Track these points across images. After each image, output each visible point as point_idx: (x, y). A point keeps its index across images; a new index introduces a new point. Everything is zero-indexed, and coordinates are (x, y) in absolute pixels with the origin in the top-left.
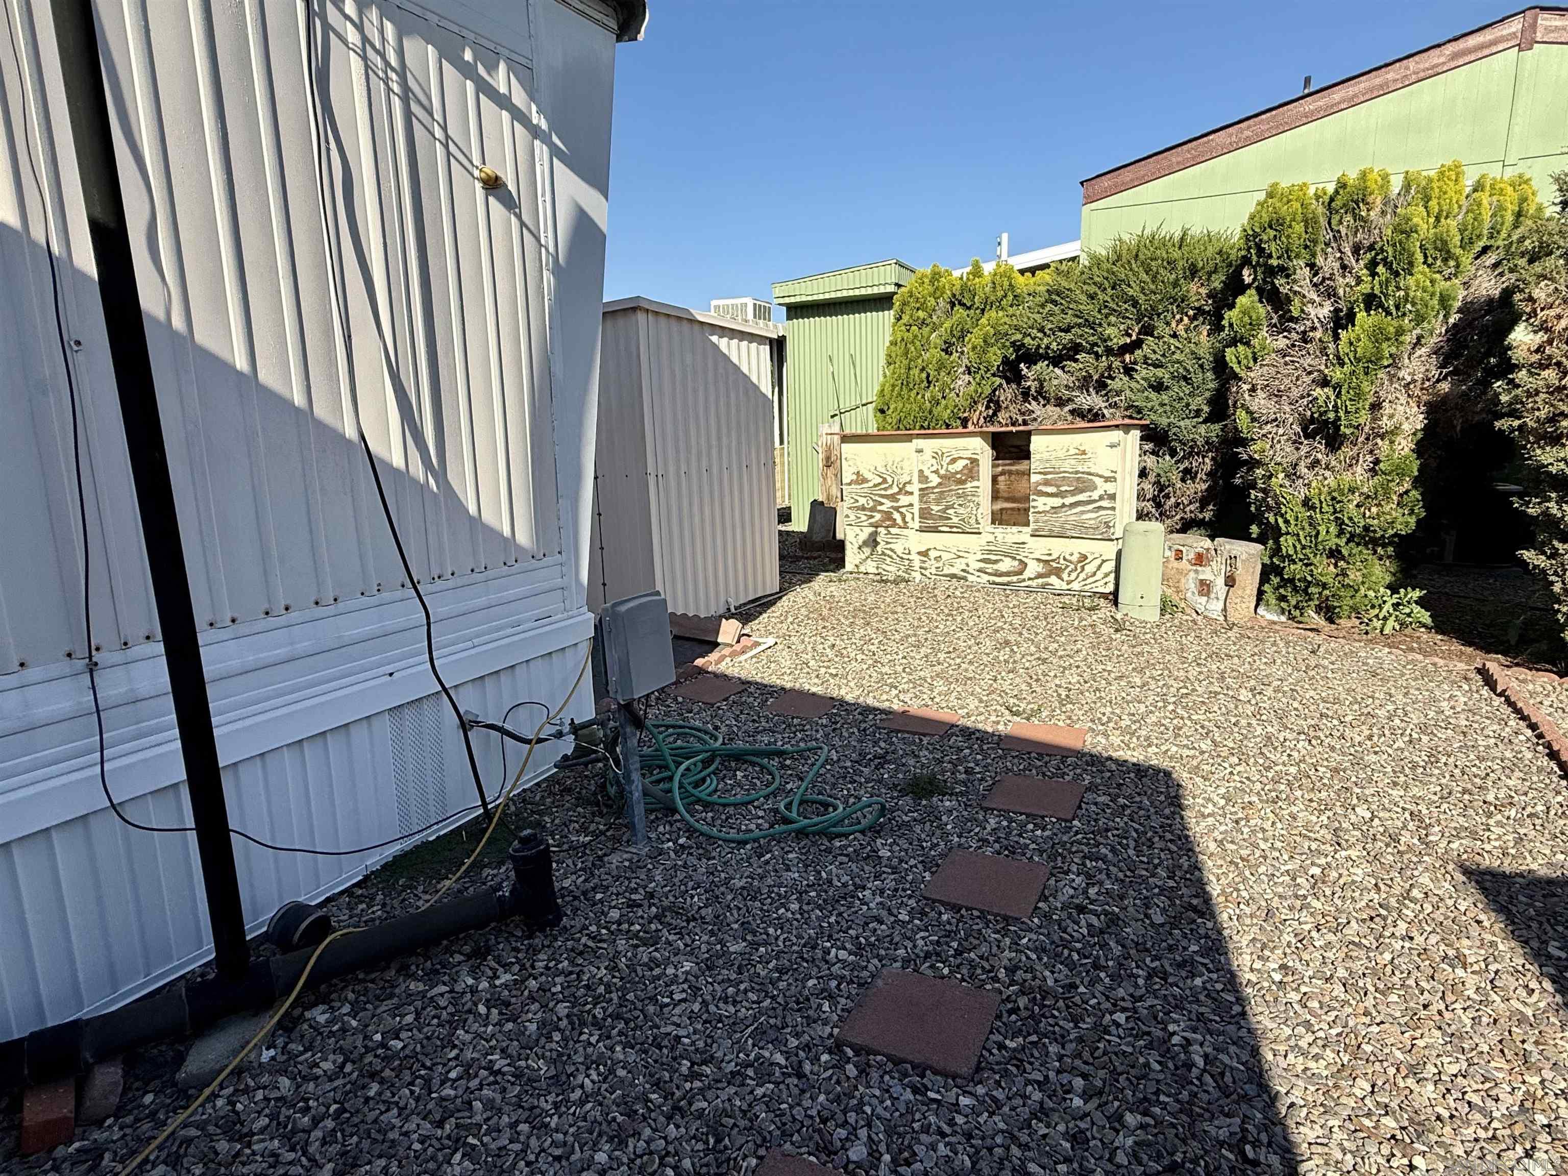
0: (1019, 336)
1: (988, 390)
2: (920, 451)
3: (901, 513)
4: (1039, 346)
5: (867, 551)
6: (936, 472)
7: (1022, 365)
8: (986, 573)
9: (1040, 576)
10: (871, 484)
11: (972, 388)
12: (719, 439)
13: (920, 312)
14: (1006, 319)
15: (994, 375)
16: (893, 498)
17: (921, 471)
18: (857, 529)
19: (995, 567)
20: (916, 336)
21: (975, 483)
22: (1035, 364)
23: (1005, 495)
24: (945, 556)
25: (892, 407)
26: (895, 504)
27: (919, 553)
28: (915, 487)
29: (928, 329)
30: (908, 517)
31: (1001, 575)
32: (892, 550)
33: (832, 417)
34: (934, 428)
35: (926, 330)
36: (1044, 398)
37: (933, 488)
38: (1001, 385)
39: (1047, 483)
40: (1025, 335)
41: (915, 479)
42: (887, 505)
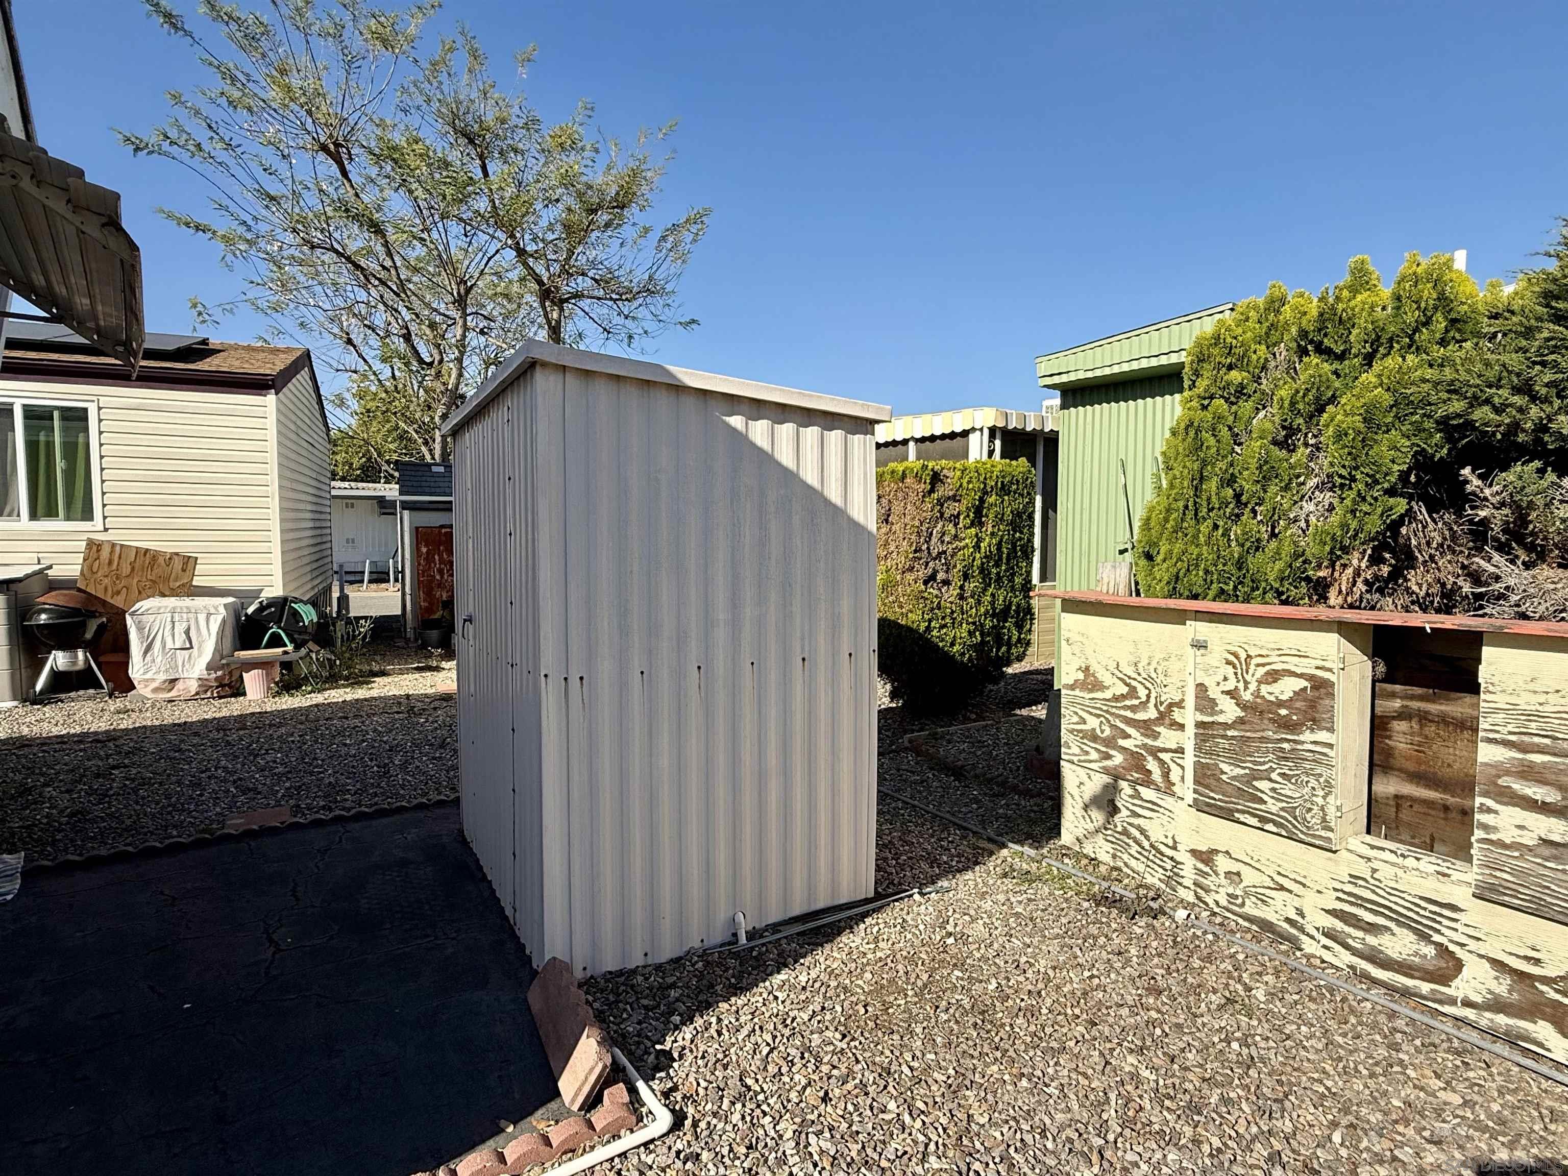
0: (1458, 406)
1: (1374, 524)
2: (1200, 645)
3: (1162, 762)
4: (1515, 427)
5: (1098, 817)
6: (1232, 694)
7: (1466, 471)
8: (1347, 947)
9: (1496, 1005)
10: (1108, 694)
11: (1335, 519)
12: (735, 604)
13: (1234, 373)
14: (1429, 373)
15: (1391, 492)
16: (1146, 727)
17: (1201, 688)
18: (1082, 772)
19: (1371, 940)
20: (1219, 418)
21: (1323, 736)
22: (1505, 468)
23: (1411, 766)
24: (1250, 877)
25: (1163, 550)
26: (1149, 742)
27: (1193, 852)
28: (1189, 716)
29: (1249, 405)
30: (1175, 776)
31: (1387, 964)
32: (1142, 832)
33: (1122, 552)
34: (1247, 600)
35: (1247, 407)
36: (1530, 548)
37: (1226, 726)
38: (1409, 512)
39: (1528, 773)
40: (1475, 401)
41: (1190, 702)
42: (1135, 740)
